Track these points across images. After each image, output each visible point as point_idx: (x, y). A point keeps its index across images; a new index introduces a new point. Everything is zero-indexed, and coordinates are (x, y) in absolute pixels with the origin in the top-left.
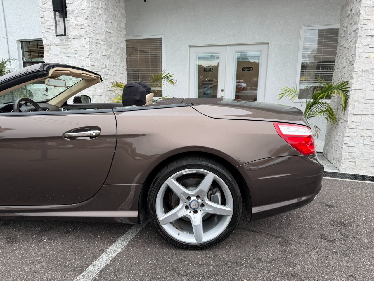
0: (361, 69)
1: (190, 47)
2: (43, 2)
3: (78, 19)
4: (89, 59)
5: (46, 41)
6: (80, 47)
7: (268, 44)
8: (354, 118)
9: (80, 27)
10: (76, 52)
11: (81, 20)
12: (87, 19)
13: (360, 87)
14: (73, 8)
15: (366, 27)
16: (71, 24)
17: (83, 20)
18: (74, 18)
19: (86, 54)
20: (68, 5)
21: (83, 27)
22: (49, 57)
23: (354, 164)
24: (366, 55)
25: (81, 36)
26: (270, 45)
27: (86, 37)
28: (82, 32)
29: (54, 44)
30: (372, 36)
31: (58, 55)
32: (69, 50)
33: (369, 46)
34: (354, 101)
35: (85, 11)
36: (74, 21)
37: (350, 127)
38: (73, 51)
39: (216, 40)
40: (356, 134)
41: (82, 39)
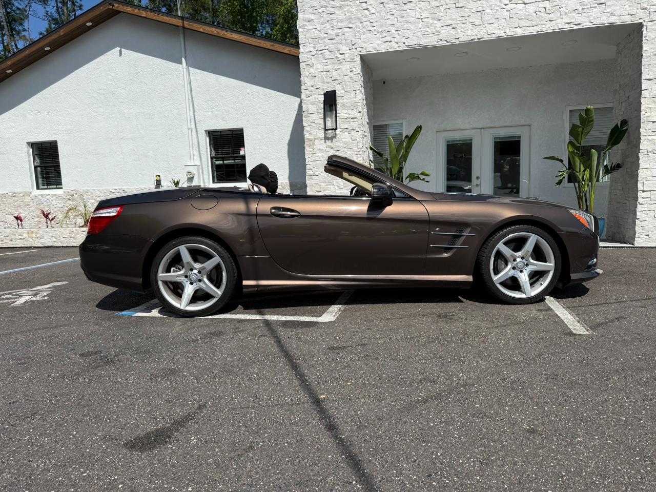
0: (646, 150)
1: (437, 132)
2: (306, 95)
3: (350, 112)
4: (360, 153)
5: (308, 135)
6: (350, 140)
7: (530, 125)
8: (644, 195)
9: (352, 120)
10: (345, 146)
11: (354, 113)
12: (360, 112)
13: (647, 166)
14: (345, 101)
15: (647, 114)
16: (342, 117)
17: (356, 113)
18: (346, 111)
19: (359, 147)
20: (338, 98)
21: (356, 120)
22: (310, 153)
23: (647, 237)
24: (650, 138)
25: (353, 129)
26: (532, 126)
27: (358, 130)
28: (354, 125)
29: (319, 138)
30: (653, 122)
31: (322, 150)
32: (338, 144)
33: (651, 130)
34: (643, 178)
35: (359, 104)
36: (345, 114)
37: (641, 202)
38: (342, 144)
39: (469, 123)
40: (646, 209)
41: (353, 133)
